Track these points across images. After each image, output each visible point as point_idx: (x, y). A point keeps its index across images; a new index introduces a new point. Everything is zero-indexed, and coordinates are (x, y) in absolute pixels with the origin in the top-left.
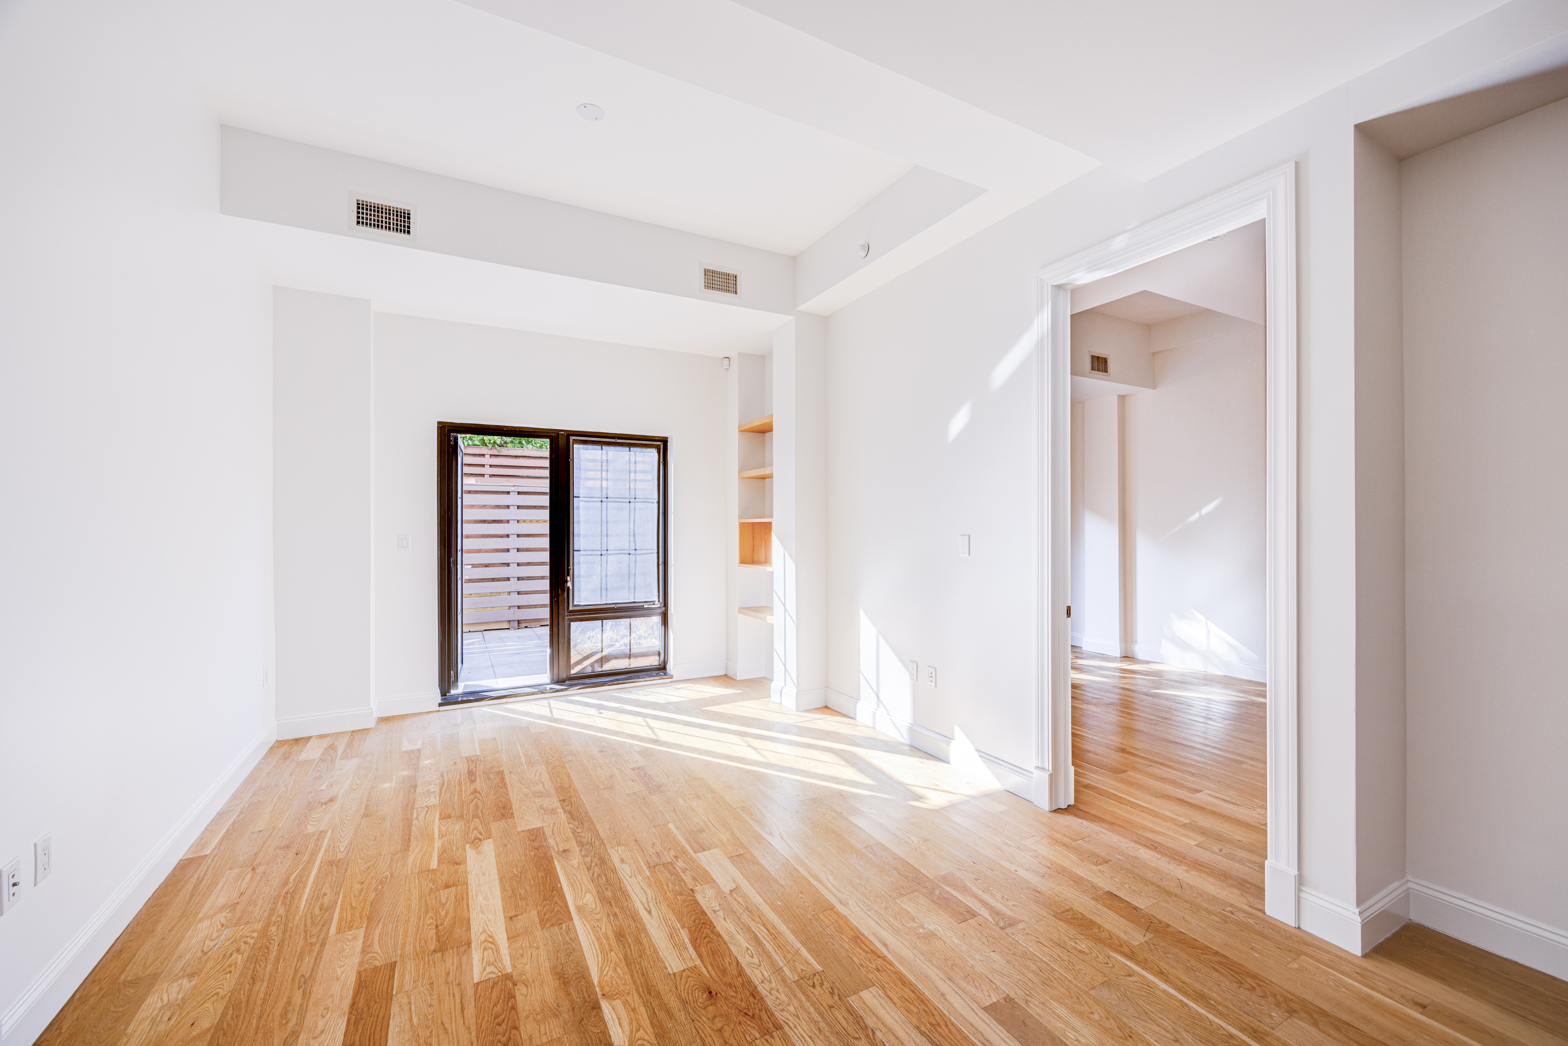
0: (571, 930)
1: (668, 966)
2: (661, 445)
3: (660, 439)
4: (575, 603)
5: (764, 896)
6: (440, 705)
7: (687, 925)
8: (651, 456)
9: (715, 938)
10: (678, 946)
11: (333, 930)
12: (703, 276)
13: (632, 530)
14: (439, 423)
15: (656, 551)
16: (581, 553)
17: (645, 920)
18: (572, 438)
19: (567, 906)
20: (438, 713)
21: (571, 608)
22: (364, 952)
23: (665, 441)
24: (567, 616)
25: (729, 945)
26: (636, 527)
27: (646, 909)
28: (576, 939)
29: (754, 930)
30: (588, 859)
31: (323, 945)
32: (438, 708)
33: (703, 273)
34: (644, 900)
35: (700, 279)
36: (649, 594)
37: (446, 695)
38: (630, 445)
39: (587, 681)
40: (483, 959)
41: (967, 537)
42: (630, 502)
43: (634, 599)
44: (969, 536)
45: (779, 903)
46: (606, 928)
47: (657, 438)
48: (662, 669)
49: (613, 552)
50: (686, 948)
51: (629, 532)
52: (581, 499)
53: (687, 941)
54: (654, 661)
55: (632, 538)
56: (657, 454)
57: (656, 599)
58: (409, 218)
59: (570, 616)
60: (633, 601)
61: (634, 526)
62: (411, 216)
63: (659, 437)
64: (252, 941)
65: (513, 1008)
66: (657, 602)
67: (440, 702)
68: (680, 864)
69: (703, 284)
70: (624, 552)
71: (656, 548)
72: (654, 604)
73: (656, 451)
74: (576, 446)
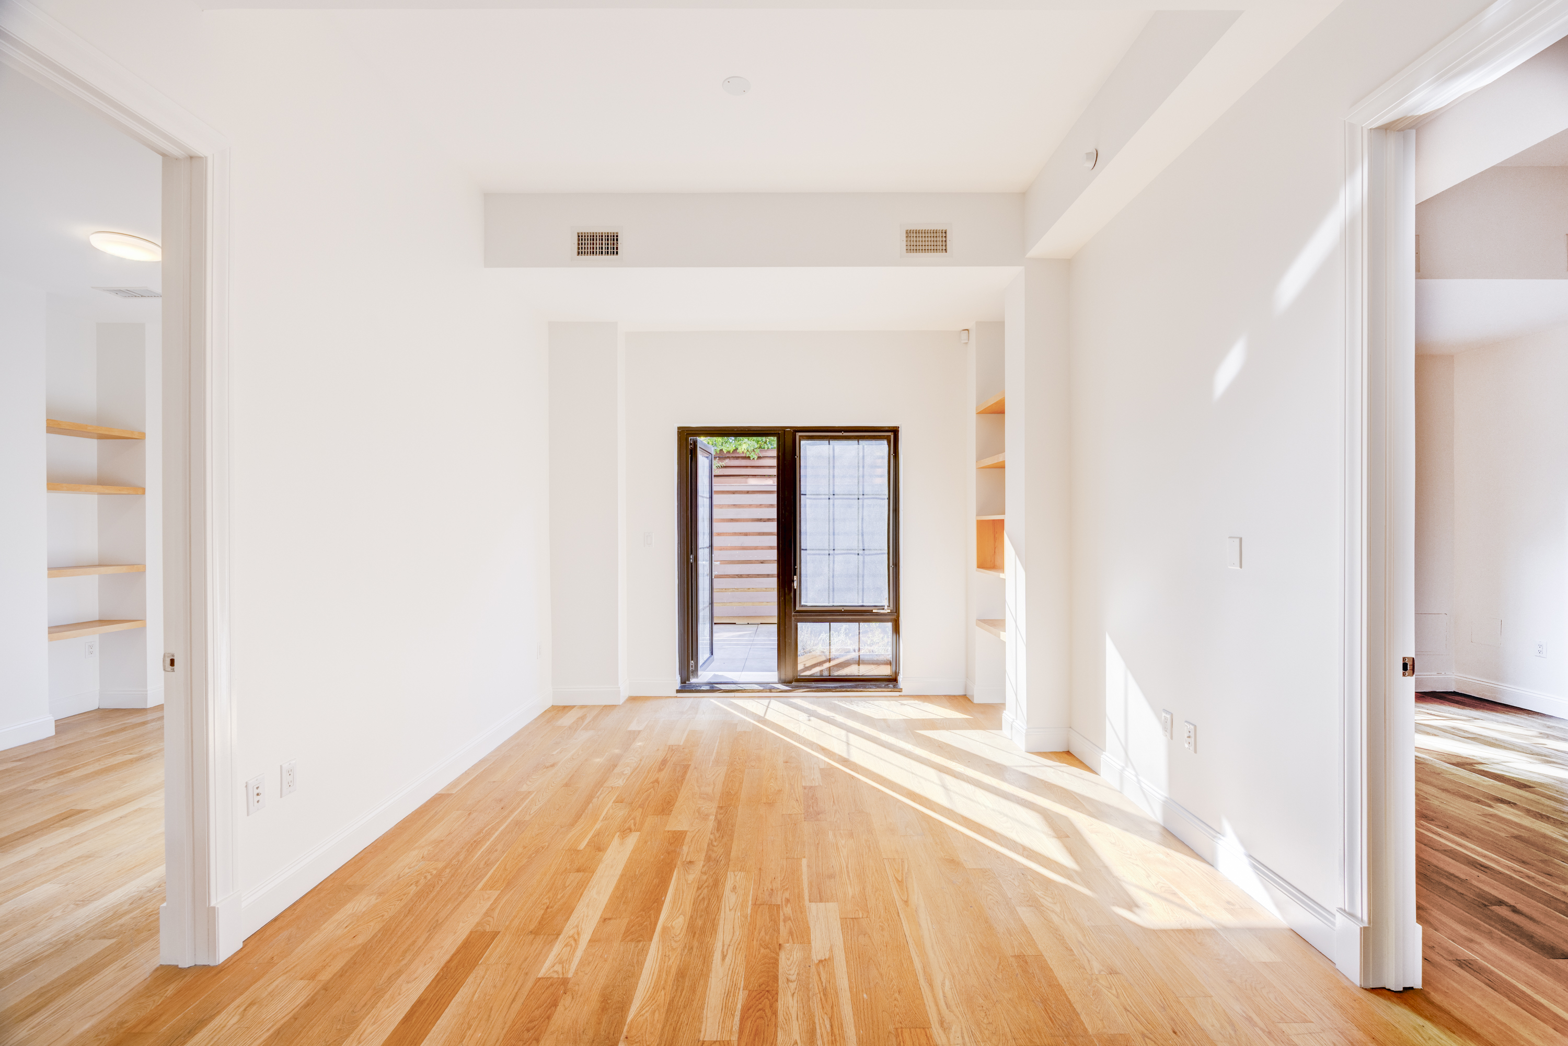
0: (644, 952)
1: (703, 1030)
2: (891, 435)
3: (892, 429)
4: (803, 603)
5: (853, 980)
6: (678, 691)
7: (750, 987)
8: (880, 449)
9: (769, 1014)
10: (727, 1009)
11: (480, 886)
12: (905, 239)
13: (860, 528)
14: (679, 428)
15: (886, 552)
16: (808, 552)
17: (714, 965)
18: (798, 434)
19: (656, 924)
20: (676, 699)
21: (797, 608)
22: (487, 914)
23: (895, 431)
24: (794, 616)
25: (779, 1029)
26: (864, 525)
27: (723, 952)
28: (641, 964)
29: (817, 1021)
30: (705, 877)
31: (466, 897)
32: (676, 695)
33: (905, 235)
34: (727, 942)
35: (901, 241)
36: (880, 599)
37: (685, 683)
38: (858, 438)
39: (813, 684)
40: (559, 954)
41: (1238, 540)
42: (858, 499)
43: (863, 602)
44: (1241, 539)
45: (865, 996)
46: (674, 962)
47: (887, 429)
48: (892, 680)
49: (840, 552)
50: (733, 1015)
51: (858, 530)
52: (807, 496)
53: (739, 1006)
54: (886, 671)
55: (860, 537)
56: (887, 446)
57: (885, 603)
58: (617, 240)
59: (797, 616)
60: (861, 604)
61: (862, 524)
62: (619, 238)
63: (889, 427)
64: (429, 877)
65: (549, 1018)
66: (886, 608)
67: (678, 688)
68: (788, 910)
69: (905, 248)
70: (852, 552)
71: (886, 548)
72: (884, 609)
73: (885, 442)
74: (803, 442)
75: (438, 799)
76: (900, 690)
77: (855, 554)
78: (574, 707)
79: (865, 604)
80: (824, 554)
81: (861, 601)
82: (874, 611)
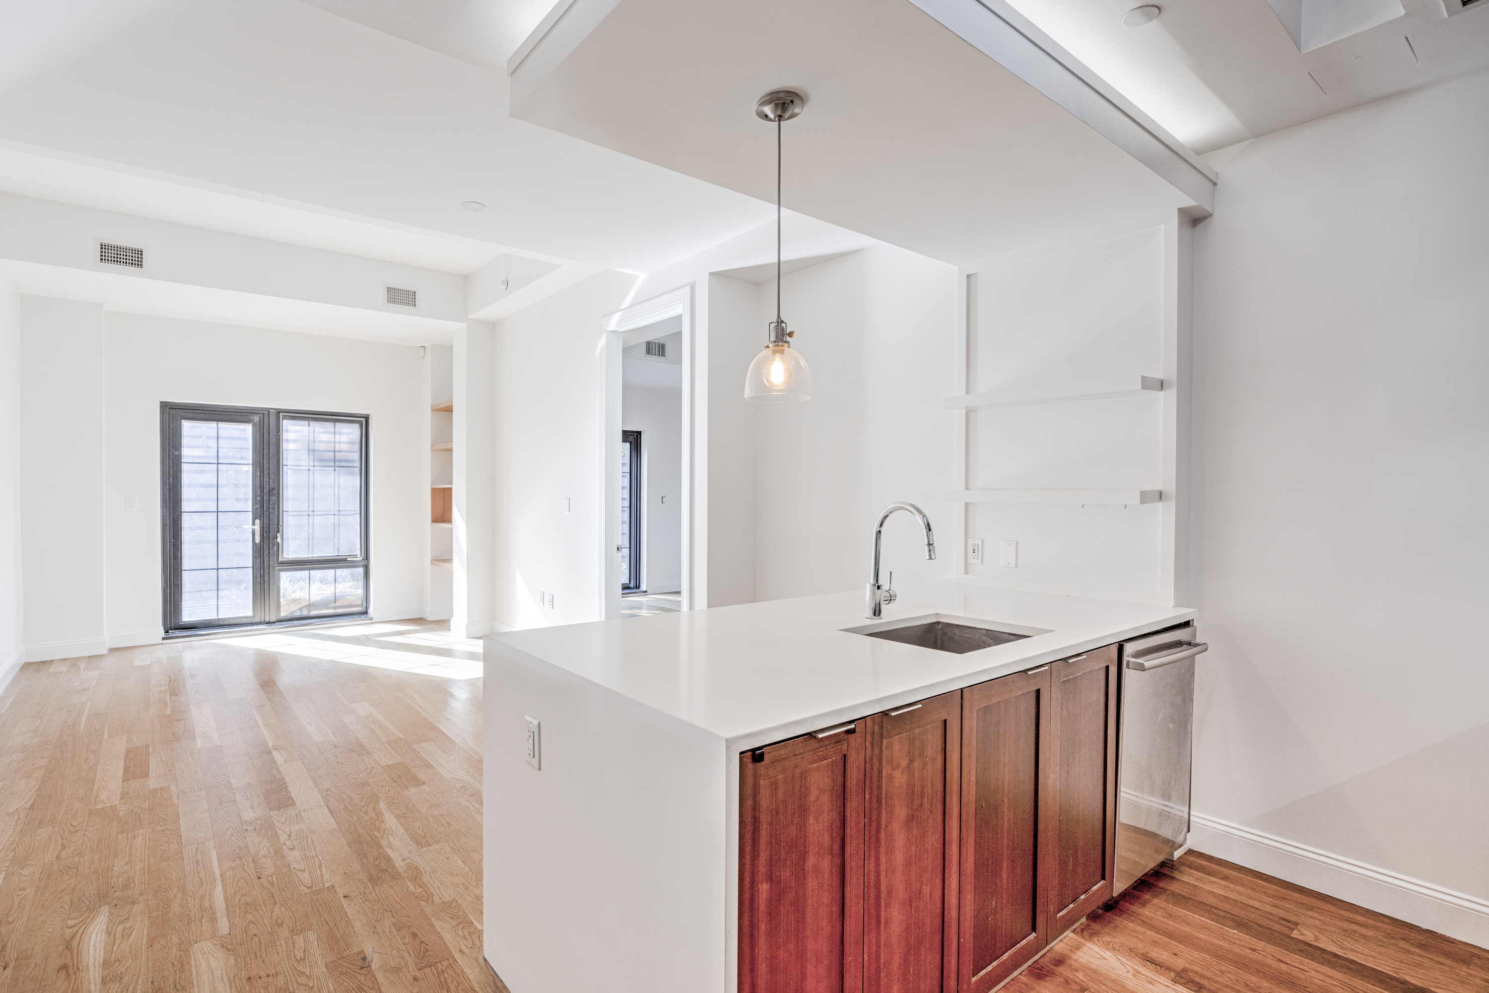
2: (364, 422)
3: (364, 416)
4: (284, 556)
6: (164, 639)
8: (353, 430)
12: (386, 293)
13: (337, 493)
14: (162, 403)
15: (359, 512)
16: (289, 513)
18: (282, 415)
20: (162, 645)
21: (280, 559)
22: (128, 742)
23: (367, 418)
24: (277, 567)
26: (341, 491)
31: (100, 741)
32: (162, 642)
33: (386, 290)
35: (383, 295)
36: (352, 548)
37: (168, 632)
38: (334, 422)
39: (296, 622)
42: (334, 470)
43: (338, 552)
44: (569, 499)
47: (359, 415)
48: (364, 613)
49: (319, 513)
51: (334, 495)
52: (289, 467)
54: (358, 607)
55: (336, 501)
56: (359, 429)
57: (358, 553)
58: (141, 254)
59: (280, 566)
60: (337, 554)
61: (339, 490)
62: (143, 253)
63: (362, 414)
66: (359, 556)
67: (164, 636)
69: (386, 299)
70: (329, 513)
71: (359, 509)
72: (356, 557)
73: (357, 426)
74: (285, 422)
76: (371, 619)
77: (331, 514)
79: (340, 554)
80: (304, 515)
82: (348, 559)
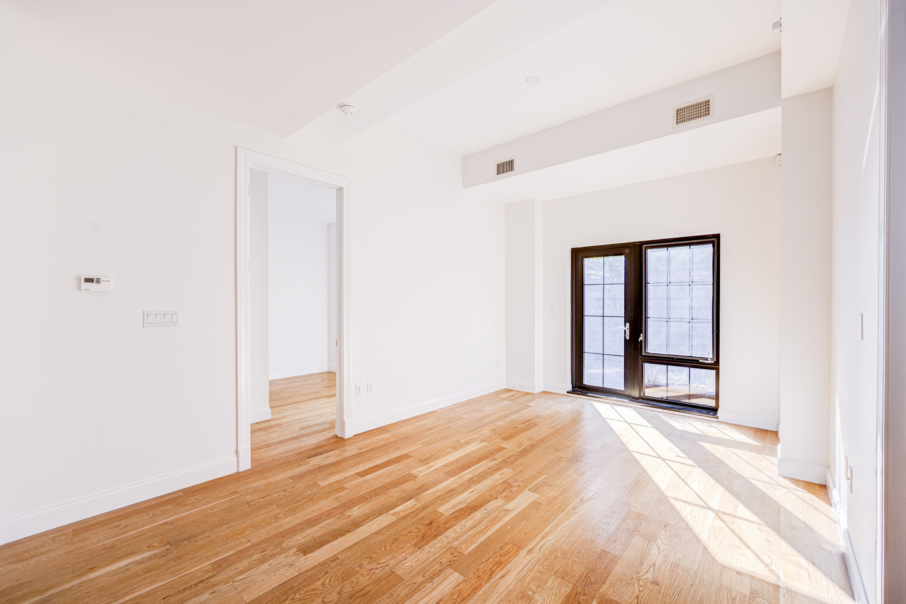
0: (447, 479)
1: (440, 508)
2: (716, 240)
3: (714, 236)
4: (647, 351)
5: (511, 521)
7: (469, 505)
9: (467, 514)
10: (454, 506)
11: (419, 442)
12: (676, 113)
14: (572, 249)
15: (712, 321)
17: (465, 493)
18: (644, 246)
19: (460, 473)
20: (568, 399)
21: (643, 354)
22: (414, 451)
23: (718, 236)
24: (641, 359)
25: (464, 520)
26: (692, 302)
27: (473, 491)
28: (442, 482)
29: (480, 525)
30: (495, 466)
31: (413, 444)
32: (569, 394)
34: (478, 489)
35: (672, 117)
37: (575, 389)
38: (690, 244)
40: (422, 469)
42: (689, 285)
45: (509, 527)
46: (452, 487)
47: (711, 236)
50: (454, 509)
51: (689, 306)
53: (459, 508)
55: (690, 311)
56: (712, 248)
57: (710, 356)
59: (643, 359)
62: (514, 161)
64: (409, 435)
66: (710, 359)
67: (571, 389)
68: (515, 489)
69: (676, 119)
70: (685, 320)
71: (711, 319)
72: (708, 360)
73: (711, 245)
74: (648, 251)
75: (434, 412)
76: (717, 418)
77: (687, 322)
78: (515, 390)
79: (693, 356)
80: (664, 321)
81: (690, 353)
82: (700, 361)
